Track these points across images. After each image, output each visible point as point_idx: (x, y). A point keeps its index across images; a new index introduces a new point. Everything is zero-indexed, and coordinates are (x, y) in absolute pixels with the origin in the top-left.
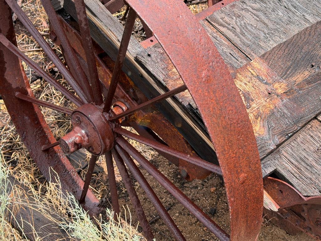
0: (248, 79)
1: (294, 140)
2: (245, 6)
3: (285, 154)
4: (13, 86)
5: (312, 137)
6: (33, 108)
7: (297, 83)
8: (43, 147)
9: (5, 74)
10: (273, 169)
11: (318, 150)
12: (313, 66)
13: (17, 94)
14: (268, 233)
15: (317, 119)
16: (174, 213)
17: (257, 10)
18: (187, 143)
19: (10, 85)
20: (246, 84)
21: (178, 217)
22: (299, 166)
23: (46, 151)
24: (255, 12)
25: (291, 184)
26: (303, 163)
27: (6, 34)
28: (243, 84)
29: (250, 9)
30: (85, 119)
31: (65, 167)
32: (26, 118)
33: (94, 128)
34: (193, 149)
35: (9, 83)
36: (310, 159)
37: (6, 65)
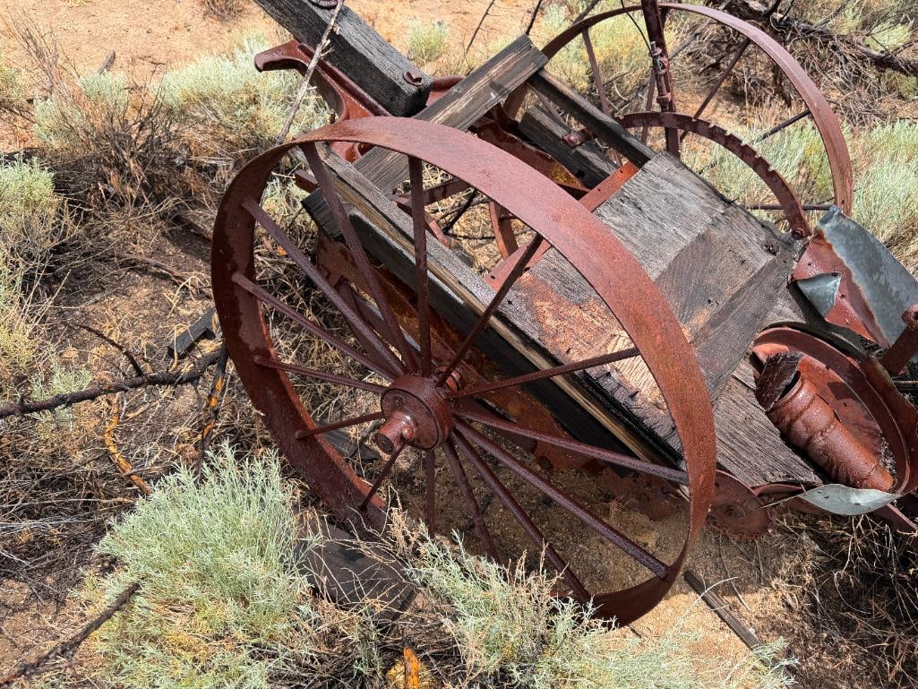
4: (251, 347)
5: (734, 401)
6: (278, 376)
7: (700, 327)
8: (297, 434)
9: (240, 331)
11: (746, 419)
12: (709, 301)
13: (257, 358)
14: (627, 522)
16: (497, 509)
17: (618, 225)
18: (557, 421)
19: (247, 346)
21: (502, 514)
22: (733, 446)
23: (302, 440)
24: (618, 229)
25: (729, 472)
26: (735, 441)
27: (244, 271)
30: (411, 400)
31: (330, 459)
32: (270, 392)
33: (429, 413)
34: (565, 429)
35: (245, 344)
37: (242, 318)
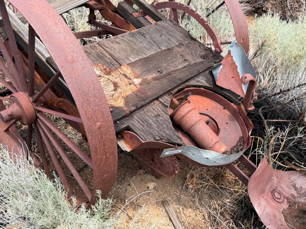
0: (118, 76)
1: (143, 110)
2: (123, 38)
3: (136, 117)
5: (153, 109)
10: (126, 125)
11: (156, 116)
12: (159, 71)
15: (158, 100)
20: (116, 78)
22: (143, 124)
26: (145, 123)
28: (114, 78)
29: (126, 40)
36: (151, 121)
